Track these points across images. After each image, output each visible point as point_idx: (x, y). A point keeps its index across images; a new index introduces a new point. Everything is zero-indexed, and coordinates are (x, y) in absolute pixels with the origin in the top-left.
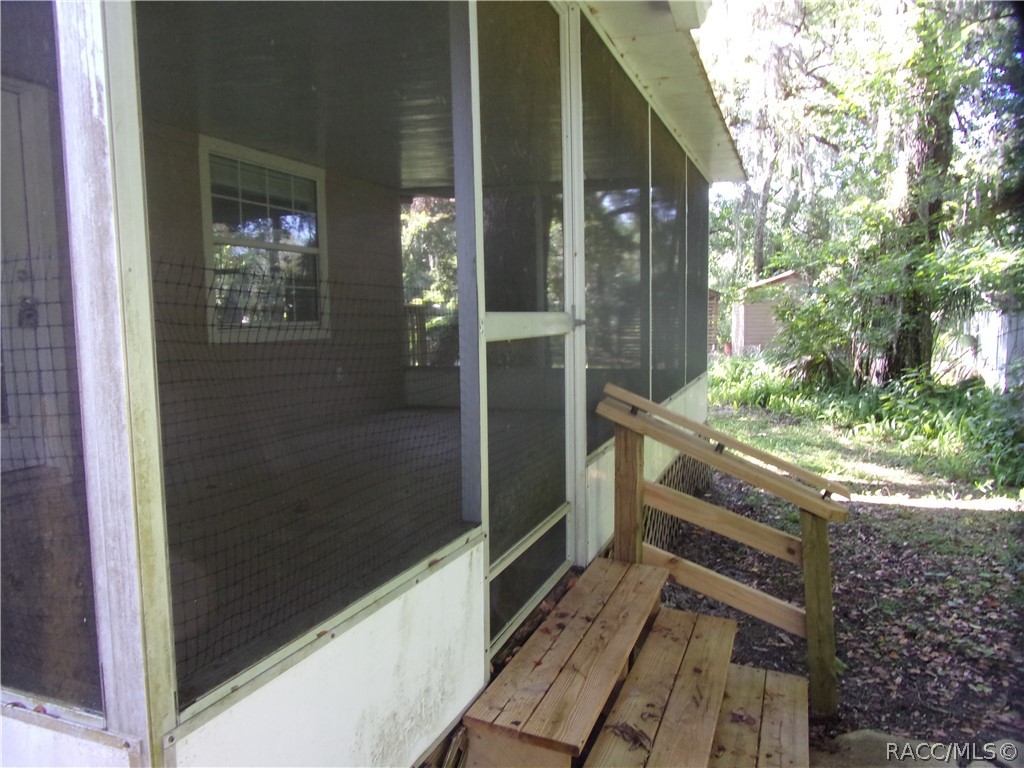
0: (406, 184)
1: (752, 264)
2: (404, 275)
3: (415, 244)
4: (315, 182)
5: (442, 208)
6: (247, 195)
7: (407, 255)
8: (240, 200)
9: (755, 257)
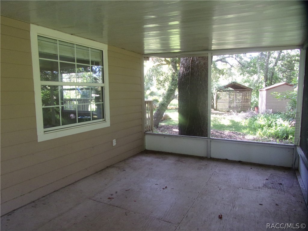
0: (146, 52)
1: (263, 79)
2: (145, 83)
3: (148, 73)
4: (102, 51)
5: (157, 60)
6: (62, 58)
7: (146, 76)
8: (59, 61)
9: (265, 76)
